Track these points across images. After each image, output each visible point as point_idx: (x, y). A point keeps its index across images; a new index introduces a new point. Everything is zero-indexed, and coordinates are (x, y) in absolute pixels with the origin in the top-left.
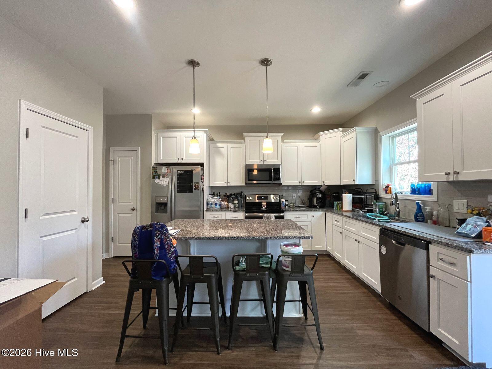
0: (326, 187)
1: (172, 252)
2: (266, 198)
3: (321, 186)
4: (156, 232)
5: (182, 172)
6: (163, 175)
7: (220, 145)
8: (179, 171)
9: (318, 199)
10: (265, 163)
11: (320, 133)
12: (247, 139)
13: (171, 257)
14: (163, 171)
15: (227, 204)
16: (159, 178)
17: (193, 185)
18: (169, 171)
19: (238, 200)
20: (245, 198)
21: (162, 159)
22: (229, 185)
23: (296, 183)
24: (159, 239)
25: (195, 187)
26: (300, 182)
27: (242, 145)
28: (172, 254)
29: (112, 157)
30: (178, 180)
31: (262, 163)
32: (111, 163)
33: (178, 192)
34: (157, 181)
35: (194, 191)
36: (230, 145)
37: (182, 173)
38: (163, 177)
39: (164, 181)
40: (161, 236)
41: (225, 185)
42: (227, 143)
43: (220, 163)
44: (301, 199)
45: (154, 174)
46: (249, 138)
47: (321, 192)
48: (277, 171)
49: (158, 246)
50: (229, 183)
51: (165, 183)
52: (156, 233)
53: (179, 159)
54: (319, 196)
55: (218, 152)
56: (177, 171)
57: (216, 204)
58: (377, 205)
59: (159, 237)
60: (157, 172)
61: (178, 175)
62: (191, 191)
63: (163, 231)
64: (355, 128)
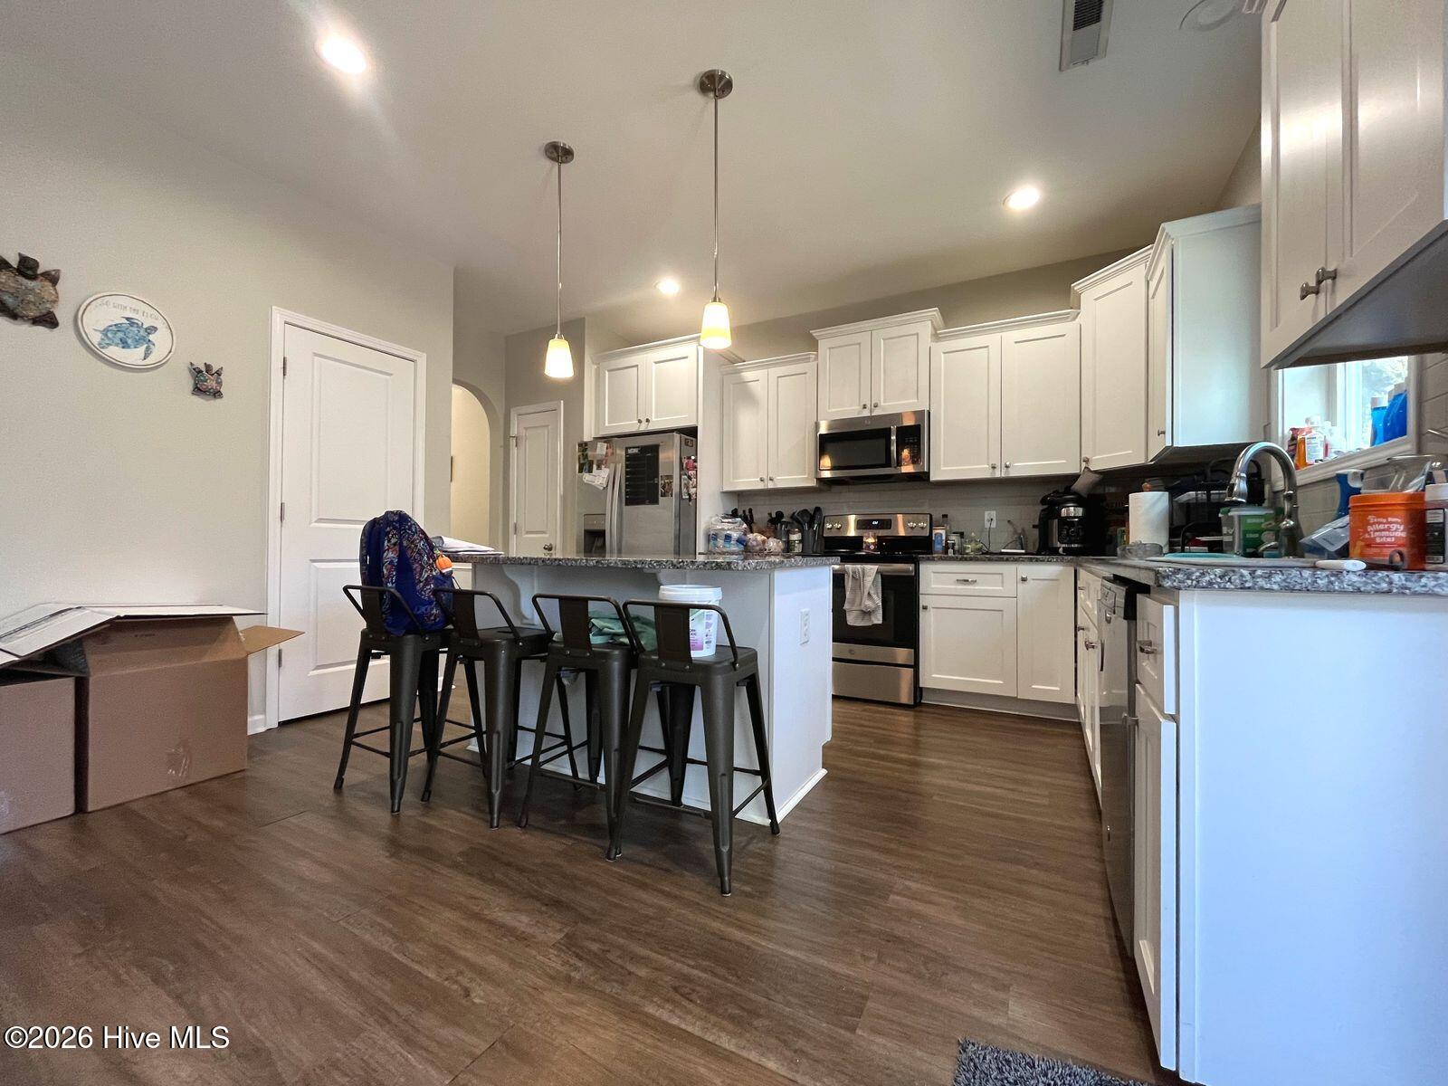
0: (1095, 478)
1: (426, 579)
2: (886, 524)
3: (1075, 477)
4: (388, 529)
5: (636, 451)
6: (598, 461)
7: (748, 375)
8: (630, 448)
9: (1066, 522)
10: (877, 412)
11: (1077, 286)
12: (822, 345)
13: (422, 589)
14: (598, 451)
15: (764, 542)
16: (590, 471)
17: (657, 484)
18: (610, 451)
19: (802, 531)
20: (822, 525)
21: (607, 424)
22: (771, 485)
23: (979, 470)
24: (395, 544)
25: (664, 487)
26: (994, 468)
27: (809, 367)
28: (425, 586)
29: (514, 431)
30: (627, 473)
31: (866, 413)
32: (513, 442)
33: (629, 502)
34: (587, 477)
35: (661, 499)
36: (776, 371)
37: (635, 455)
38: (599, 467)
39: (599, 478)
40: (401, 539)
41: (761, 486)
42: (768, 366)
43: (748, 423)
44: (1015, 531)
45: (582, 462)
46: (830, 341)
47: (1080, 500)
48: (913, 436)
49: (392, 561)
50: (771, 480)
51: (600, 482)
52: (389, 533)
53: (640, 421)
54: (1072, 511)
55: (745, 394)
56: (627, 449)
57: (728, 537)
58: (1232, 517)
59: (393, 541)
60: (587, 455)
61: (627, 459)
62: (655, 501)
63: (405, 529)
64: (1164, 229)
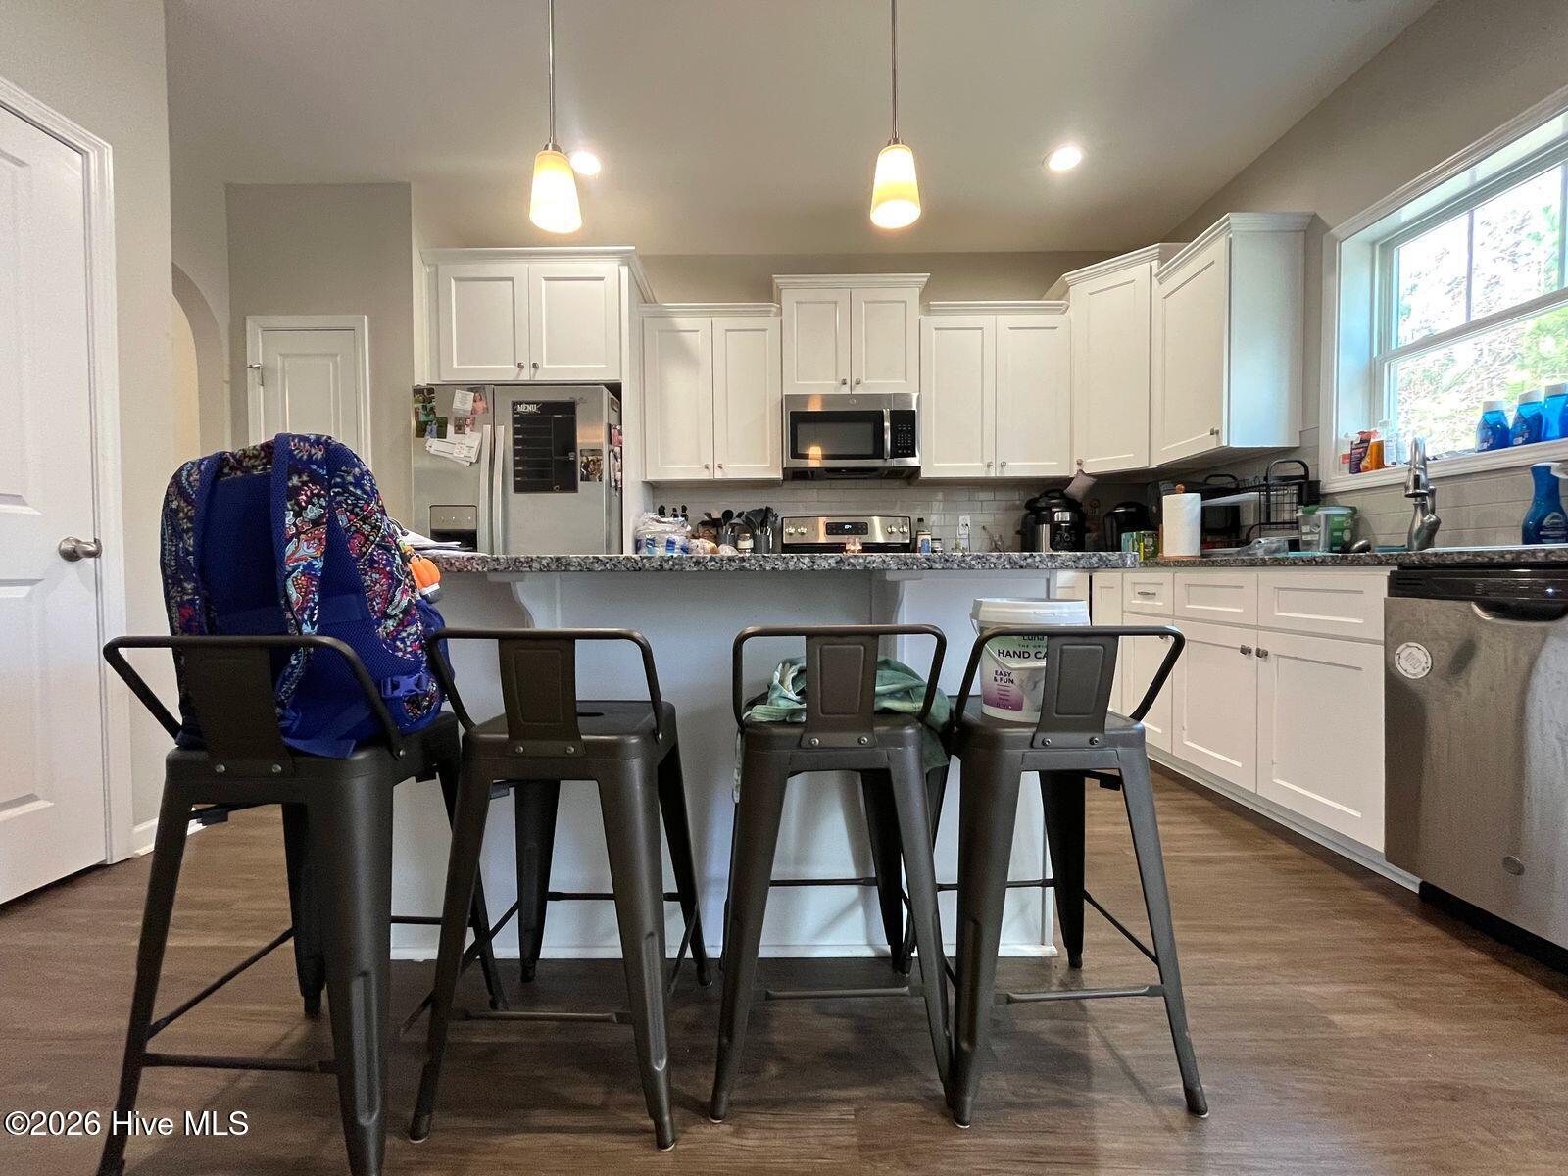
0: (1090, 481)
1: (405, 611)
2: (860, 529)
3: (1068, 481)
4: (295, 481)
5: (532, 408)
6: (457, 419)
7: (682, 322)
8: (521, 403)
10: (858, 390)
11: (1068, 277)
12: (789, 297)
13: (394, 637)
14: (457, 404)
15: (713, 551)
16: (441, 434)
17: (574, 462)
18: (481, 405)
19: (753, 537)
20: (779, 532)
21: (455, 365)
22: (719, 475)
23: (974, 470)
24: (316, 523)
25: (586, 467)
26: (989, 466)
27: (770, 322)
28: (403, 625)
29: (256, 354)
30: (516, 442)
31: (845, 390)
32: (252, 377)
33: (520, 488)
34: (434, 444)
35: (581, 484)
36: (722, 323)
37: (531, 413)
38: (459, 429)
39: (461, 447)
40: (331, 508)
41: (705, 476)
42: (712, 313)
43: (682, 387)
44: (991, 538)
45: (423, 418)
46: (794, 292)
47: (1070, 504)
48: (906, 423)
49: (310, 566)
50: (720, 468)
51: (465, 452)
52: (297, 491)
53: (520, 366)
54: (1062, 516)
55: (681, 352)
56: (514, 404)
57: (671, 544)
58: (1320, 517)
59: (312, 512)
60: (432, 408)
61: (515, 421)
62: (570, 486)
63: (344, 486)
64: (1228, 218)
